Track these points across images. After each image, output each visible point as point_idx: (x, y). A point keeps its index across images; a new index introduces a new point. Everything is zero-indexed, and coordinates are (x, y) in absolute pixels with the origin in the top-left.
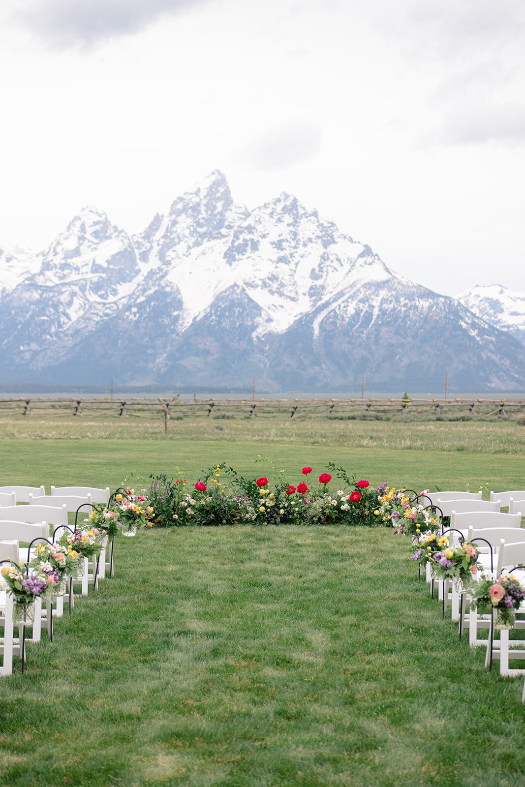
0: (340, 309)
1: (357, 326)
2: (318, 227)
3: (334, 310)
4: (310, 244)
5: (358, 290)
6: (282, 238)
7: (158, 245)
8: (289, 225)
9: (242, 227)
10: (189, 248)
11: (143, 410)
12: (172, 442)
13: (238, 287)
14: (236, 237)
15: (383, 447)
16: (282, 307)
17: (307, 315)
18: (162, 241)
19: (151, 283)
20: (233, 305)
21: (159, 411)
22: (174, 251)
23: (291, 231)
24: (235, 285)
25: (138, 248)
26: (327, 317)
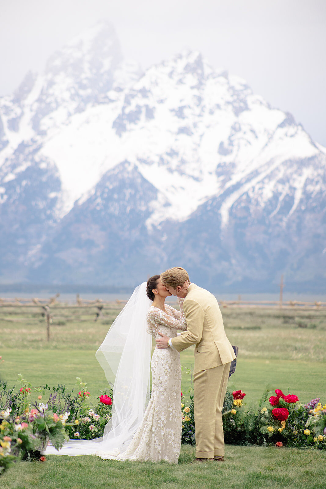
0: (253, 191)
1: (275, 212)
2: (228, 90)
3: (247, 193)
4: (217, 112)
5: (277, 169)
6: (183, 104)
7: (31, 110)
8: (192, 88)
9: (134, 90)
10: (70, 115)
11: (16, 314)
12: (57, 351)
13: (129, 163)
14: (127, 102)
15: (309, 360)
16: (183, 188)
17: (214, 198)
18: (36, 106)
19: (22, 157)
20: (123, 185)
21: (35, 315)
22: (51, 118)
23: (195, 96)
24: (126, 162)
25: (6, 114)
26: (238, 201)
